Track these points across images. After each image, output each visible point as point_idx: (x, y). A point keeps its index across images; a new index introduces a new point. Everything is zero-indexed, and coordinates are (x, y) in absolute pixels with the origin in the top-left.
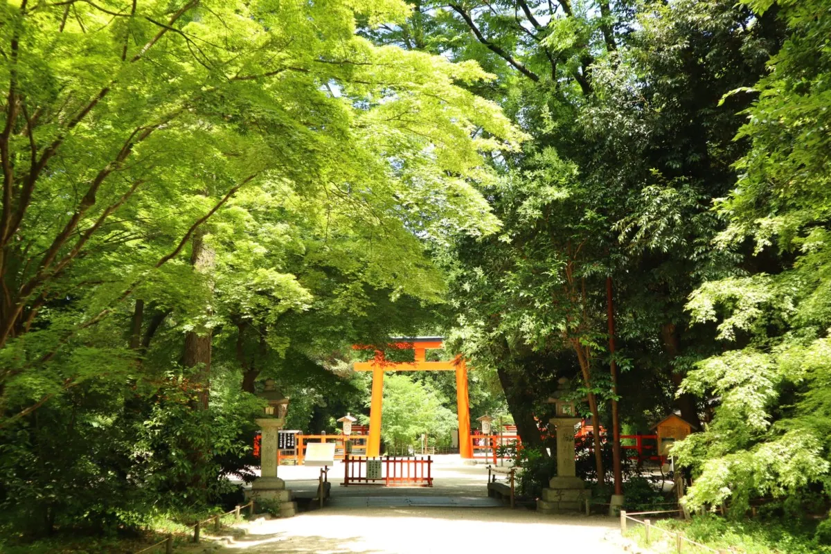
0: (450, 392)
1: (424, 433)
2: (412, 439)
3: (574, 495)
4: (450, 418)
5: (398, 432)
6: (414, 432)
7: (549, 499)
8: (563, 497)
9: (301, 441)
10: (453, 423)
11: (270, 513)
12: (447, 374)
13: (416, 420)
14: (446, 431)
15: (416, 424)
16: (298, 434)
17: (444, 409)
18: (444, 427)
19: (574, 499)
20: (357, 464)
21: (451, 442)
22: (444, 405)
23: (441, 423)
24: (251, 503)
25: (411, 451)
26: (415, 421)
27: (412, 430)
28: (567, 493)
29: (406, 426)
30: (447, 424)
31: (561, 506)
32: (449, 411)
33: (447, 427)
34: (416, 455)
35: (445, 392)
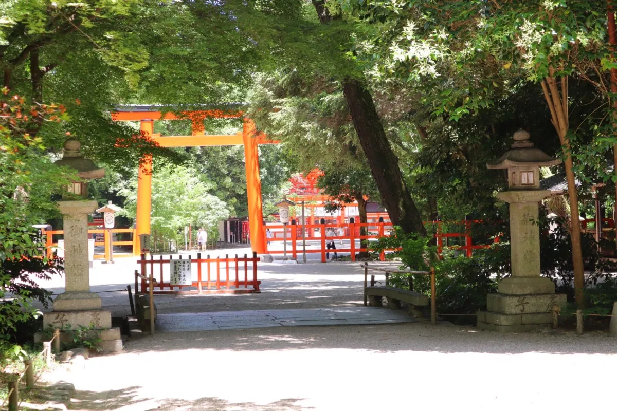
0: (216, 176)
1: (188, 225)
2: (175, 232)
3: (543, 303)
4: (217, 207)
5: (160, 225)
6: (179, 224)
7: (508, 310)
8: (526, 307)
9: (50, 239)
10: (220, 212)
11: (87, 347)
12: (213, 154)
13: (180, 209)
14: (214, 222)
15: (180, 215)
16: (46, 229)
17: (209, 196)
18: (210, 217)
19: (543, 309)
20: (157, 266)
21: (217, 235)
22: (211, 192)
23: (207, 212)
24: (57, 333)
25: (173, 248)
26: (178, 210)
27: (177, 221)
28: (532, 300)
29: (168, 217)
30: (213, 214)
31: (526, 319)
32: (216, 198)
33: (214, 217)
34: (180, 252)
35: (210, 176)
